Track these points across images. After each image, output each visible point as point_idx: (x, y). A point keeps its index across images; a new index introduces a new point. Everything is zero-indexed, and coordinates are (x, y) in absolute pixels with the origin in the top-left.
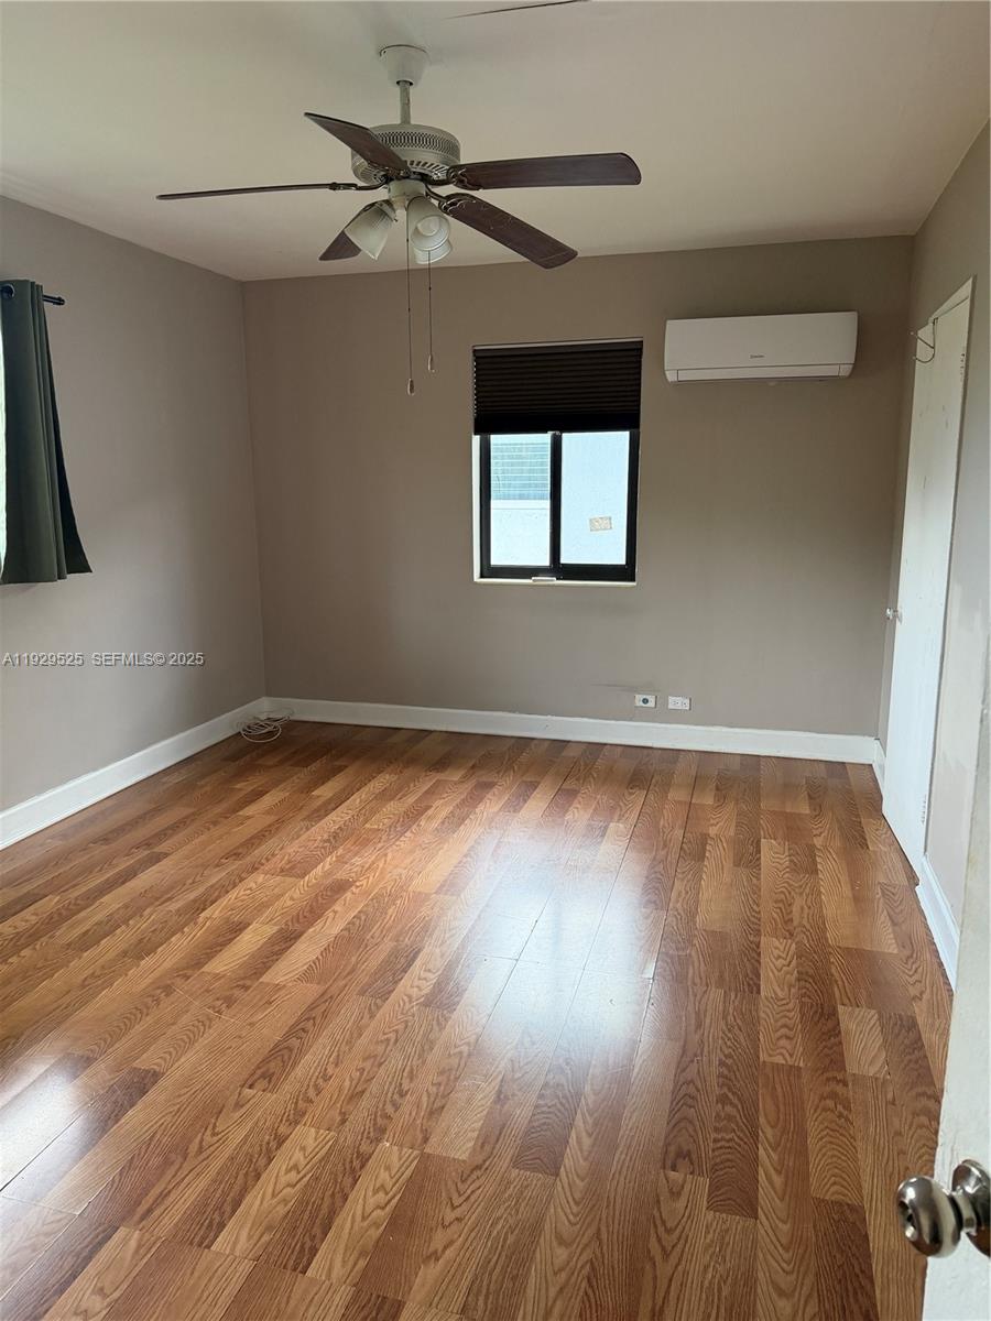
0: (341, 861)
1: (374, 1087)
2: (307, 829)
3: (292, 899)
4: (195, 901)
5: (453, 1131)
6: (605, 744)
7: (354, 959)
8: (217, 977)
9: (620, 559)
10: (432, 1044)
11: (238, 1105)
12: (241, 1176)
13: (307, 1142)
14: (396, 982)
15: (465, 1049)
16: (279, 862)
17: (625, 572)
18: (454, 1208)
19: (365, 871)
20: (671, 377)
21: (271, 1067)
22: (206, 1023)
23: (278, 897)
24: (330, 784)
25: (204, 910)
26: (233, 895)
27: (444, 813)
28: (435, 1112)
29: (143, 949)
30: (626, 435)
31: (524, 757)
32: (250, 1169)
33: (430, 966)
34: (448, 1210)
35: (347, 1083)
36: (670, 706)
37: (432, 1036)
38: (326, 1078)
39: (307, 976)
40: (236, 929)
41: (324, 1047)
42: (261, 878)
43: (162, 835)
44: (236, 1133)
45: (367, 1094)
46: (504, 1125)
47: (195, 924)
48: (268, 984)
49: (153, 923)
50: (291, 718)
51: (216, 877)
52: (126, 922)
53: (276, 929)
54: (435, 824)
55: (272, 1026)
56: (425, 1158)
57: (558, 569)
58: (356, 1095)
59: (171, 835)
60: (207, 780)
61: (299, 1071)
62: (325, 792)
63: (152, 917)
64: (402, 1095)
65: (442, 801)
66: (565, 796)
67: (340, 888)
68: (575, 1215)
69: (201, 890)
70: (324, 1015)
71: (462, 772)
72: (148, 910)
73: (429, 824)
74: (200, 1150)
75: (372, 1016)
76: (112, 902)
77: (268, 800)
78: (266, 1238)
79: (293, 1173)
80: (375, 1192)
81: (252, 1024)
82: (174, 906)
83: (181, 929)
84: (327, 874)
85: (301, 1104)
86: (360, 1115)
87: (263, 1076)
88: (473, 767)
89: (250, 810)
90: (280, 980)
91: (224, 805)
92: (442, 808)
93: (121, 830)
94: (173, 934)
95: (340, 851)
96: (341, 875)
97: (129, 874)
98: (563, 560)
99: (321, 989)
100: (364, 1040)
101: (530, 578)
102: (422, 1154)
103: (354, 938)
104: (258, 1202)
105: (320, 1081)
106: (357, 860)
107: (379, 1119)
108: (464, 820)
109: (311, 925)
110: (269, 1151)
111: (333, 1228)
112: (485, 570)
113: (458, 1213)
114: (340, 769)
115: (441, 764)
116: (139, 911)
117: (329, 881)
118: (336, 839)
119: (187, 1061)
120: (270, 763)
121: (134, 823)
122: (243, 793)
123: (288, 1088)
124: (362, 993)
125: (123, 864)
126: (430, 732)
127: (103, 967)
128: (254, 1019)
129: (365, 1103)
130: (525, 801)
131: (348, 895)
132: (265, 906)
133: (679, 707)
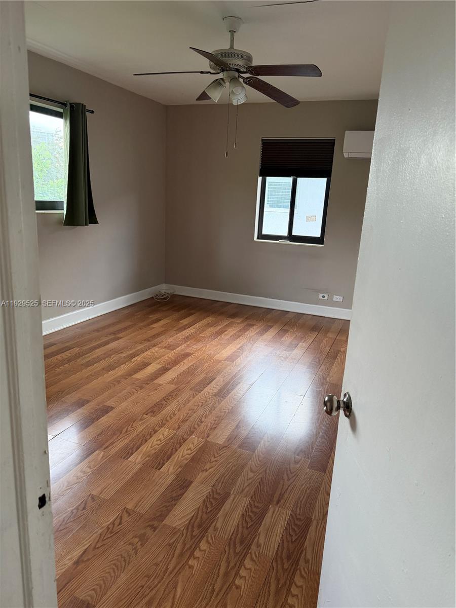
0: (188, 346)
1: (191, 419)
2: (177, 334)
3: (168, 357)
4: (131, 354)
5: (218, 435)
6: (305, 314)
7: (189, 379)
8: (138, 380)
9: (318, 234)
10: (215, 408)
11: (141, 420)
12: (140, 441)
13: (164, 433)
14: (204, 388)
15: (227, 411)
16: (164, 344)
17: (319, 240)
18: (215, 457)
19: (197, 350)
20: (346, 156)
21: (155, 409)
22: (132, 394)
23: (163, 356)
24: (188, 319)
25: (134, 357)
26: (146, 354)
27: (232, 334)
28: (213, 429)
29: (110, 368)
30: (325, 180)
31: (269, 316)
32: (144, 439)
33: (218, 384)
34: (213, 458)
35: (182, 417)
36: (334, 300)
37: (215, 406)
38: (174, 414)
39: (171, 382)
40: (146, 365)
41: (175, 405)
42: (157, 349)
43: (120, 331)
44: (139, 428)
45: (188, 421)
46: (237, 436)
47: (131, 361)
48: (156, 384)
49: (114, 360)
50: (174, 293)
51: (140, 347)
52: (104, 359)
53: (161, 366)
54: (228, 337)
55: (156, 397)
56: (206, 442)
57: (291, 237)
58: (184, 421)
59: (124, 331)
60: (139, 313)
61: (164, 412)
62: (185, 322)
63: (115, 357)
64: (201, 422)
65: (232, 329)
66: (283, 331)
67: (187, 355)
68: (258, 464)
69: (134, 351)
70: (176, 395)
71: (241, 320)
72: (113, 356)
73: (225, 337)
74: (126, 432)
75: (194, 397)
76: (99, 352)
77: (162, 323)
78: (147, 459)
79: (159, 442)
80: (187, 450)
81: (149, 396)
82: (123, 355)
83: (125, 363)
84: (182, 350)
85: (164, 422)
86: (185, 427)
87: (151, 412)
88: (247, 318)
89: (155, 325)
90: (161, 382)
91: (145, 323)
92: (231, 332)
93: (104, 328)
94: (122, 364)
95: (188, 343)
96: (188, 351)
97: (107, 343)
98: (293, 234)
99: (176, 387)
100: (190, 404)
101: (278, 240)
102: (206, 441)
103: (190, 372)
104: (144, 448)
105: (172, 415)
106: (195, 347)
107: (192, 429)
108: (240, 336)
109: (175, 366)
110: (151, 434)
111: (171, 458)
112: (260, 236)
113: (216, 459)
114: (192, 314)
115: (233, 316)
116: (110, 356)
117: (183, 352)
118: (187, 338)
119: (124, 405)
120: (164, 309)
121: (109, 326)
122: (152, 319)
123: (160, 416)
124: (191, 389)
125: (105, 339)
126: (231, 303)
127: (95, 373)
128: (150, 394)
129: (188, 423)
130: (266, 332)
131: (190, 358)
132: (157, 358)
133: (338, 300)
